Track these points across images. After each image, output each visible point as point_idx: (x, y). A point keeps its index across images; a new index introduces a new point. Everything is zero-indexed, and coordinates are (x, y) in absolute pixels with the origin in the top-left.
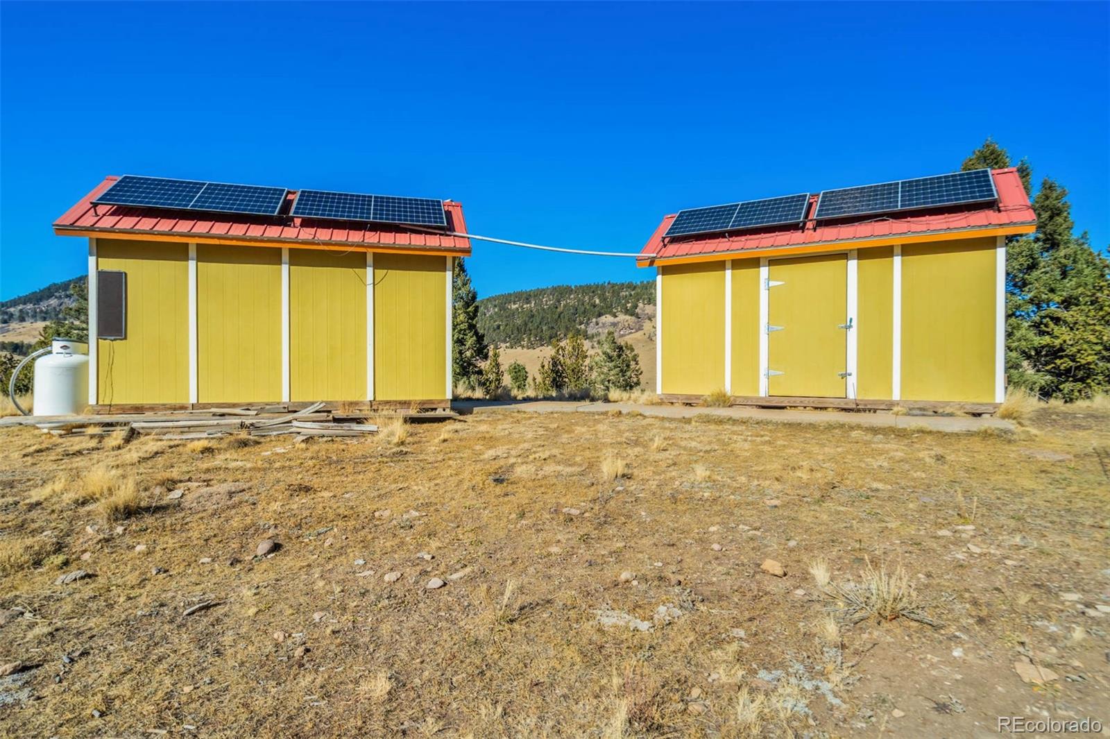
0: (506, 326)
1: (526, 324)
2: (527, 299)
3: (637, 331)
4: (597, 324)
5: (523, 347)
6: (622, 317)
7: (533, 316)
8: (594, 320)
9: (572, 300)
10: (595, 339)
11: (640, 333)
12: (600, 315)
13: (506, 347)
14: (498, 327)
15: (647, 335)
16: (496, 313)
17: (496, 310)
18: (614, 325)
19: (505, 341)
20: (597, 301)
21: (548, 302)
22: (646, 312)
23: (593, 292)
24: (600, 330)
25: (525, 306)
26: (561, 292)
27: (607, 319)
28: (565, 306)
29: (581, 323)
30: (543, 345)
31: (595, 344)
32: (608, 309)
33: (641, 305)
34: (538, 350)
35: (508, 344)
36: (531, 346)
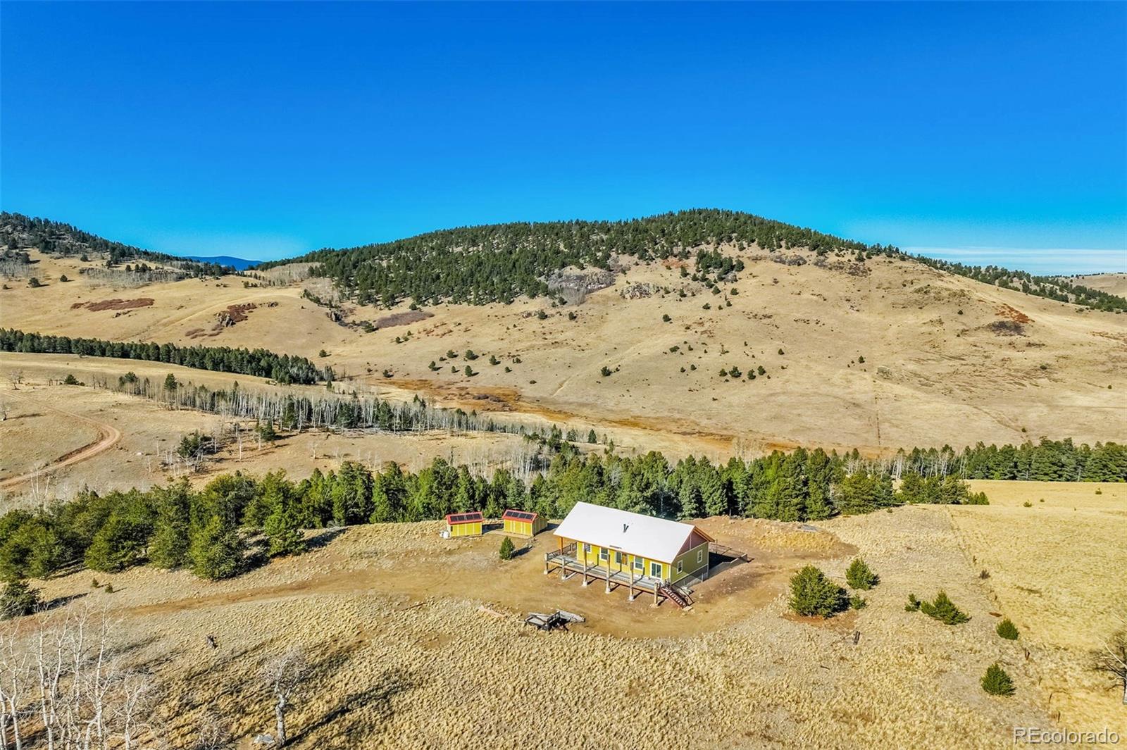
0: (448, 275)
1: (472, 275)
2: (474, 241)
3: (608, 286)
4: (560, 276)
5: (469, 302)
6: (591, 270)
7: (480, 264)
8: (557, 271)
9: (530, 244)
10: (557, 296)
11: (612, 288)
12: (563, 265)
13: (449, 302)
14: (438, 277)
15: (619, 292)
16: (434, 258)
17: (434, 254)
18: (580, 278)
19: (447, 295)
20: (562, 247)
21: (500, 243)
22: (620, 263)
23: (557, 234)
24: (564, 284)
25: (471, 249)
26: (517, 231)
27: (572, 271)
28: (521, 251)
29: (540, 275)
30: (494, 300)
31: (557, 301)
32: (574, 259)
33: (614, 255)
34: (487, 307)
35: (451, 299)
36: (479, 302)
